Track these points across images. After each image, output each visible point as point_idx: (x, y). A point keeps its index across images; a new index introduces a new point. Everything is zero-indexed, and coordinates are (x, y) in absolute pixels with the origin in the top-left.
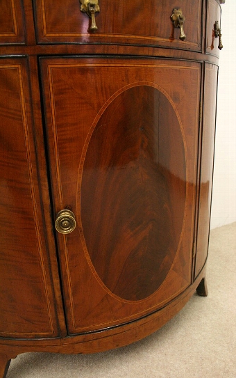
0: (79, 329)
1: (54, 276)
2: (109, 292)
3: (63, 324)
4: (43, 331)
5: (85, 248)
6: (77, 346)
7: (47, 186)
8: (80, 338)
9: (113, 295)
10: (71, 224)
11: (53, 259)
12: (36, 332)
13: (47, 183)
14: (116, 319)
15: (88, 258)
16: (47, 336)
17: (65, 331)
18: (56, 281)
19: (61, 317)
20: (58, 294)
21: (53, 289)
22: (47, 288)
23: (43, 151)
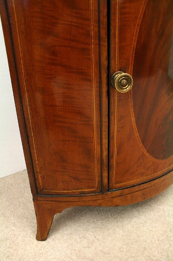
0: (118, 185)
1: (103, 136)
2: (145, 152)
3: (105, 181)
4: (89, 187)
5: (132, 110)
6: (115, 200)
7: (107, 47)
8: (118, 192)
9: (147, 154)
10: (129, 82)
11: (105, 119)
12: (82, 189)
13: (106, 44)
14: (146, 175)
15: (133, 119)
16: (92, 192)
17: (107, 187)
18: (105, 141)
19: (105, 174)
20: (105, 153)
21: (101, 149)
22: (97, 148)
23: (106, 10)
